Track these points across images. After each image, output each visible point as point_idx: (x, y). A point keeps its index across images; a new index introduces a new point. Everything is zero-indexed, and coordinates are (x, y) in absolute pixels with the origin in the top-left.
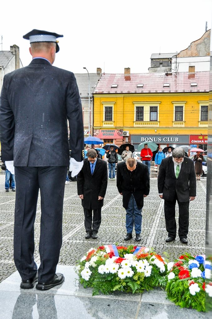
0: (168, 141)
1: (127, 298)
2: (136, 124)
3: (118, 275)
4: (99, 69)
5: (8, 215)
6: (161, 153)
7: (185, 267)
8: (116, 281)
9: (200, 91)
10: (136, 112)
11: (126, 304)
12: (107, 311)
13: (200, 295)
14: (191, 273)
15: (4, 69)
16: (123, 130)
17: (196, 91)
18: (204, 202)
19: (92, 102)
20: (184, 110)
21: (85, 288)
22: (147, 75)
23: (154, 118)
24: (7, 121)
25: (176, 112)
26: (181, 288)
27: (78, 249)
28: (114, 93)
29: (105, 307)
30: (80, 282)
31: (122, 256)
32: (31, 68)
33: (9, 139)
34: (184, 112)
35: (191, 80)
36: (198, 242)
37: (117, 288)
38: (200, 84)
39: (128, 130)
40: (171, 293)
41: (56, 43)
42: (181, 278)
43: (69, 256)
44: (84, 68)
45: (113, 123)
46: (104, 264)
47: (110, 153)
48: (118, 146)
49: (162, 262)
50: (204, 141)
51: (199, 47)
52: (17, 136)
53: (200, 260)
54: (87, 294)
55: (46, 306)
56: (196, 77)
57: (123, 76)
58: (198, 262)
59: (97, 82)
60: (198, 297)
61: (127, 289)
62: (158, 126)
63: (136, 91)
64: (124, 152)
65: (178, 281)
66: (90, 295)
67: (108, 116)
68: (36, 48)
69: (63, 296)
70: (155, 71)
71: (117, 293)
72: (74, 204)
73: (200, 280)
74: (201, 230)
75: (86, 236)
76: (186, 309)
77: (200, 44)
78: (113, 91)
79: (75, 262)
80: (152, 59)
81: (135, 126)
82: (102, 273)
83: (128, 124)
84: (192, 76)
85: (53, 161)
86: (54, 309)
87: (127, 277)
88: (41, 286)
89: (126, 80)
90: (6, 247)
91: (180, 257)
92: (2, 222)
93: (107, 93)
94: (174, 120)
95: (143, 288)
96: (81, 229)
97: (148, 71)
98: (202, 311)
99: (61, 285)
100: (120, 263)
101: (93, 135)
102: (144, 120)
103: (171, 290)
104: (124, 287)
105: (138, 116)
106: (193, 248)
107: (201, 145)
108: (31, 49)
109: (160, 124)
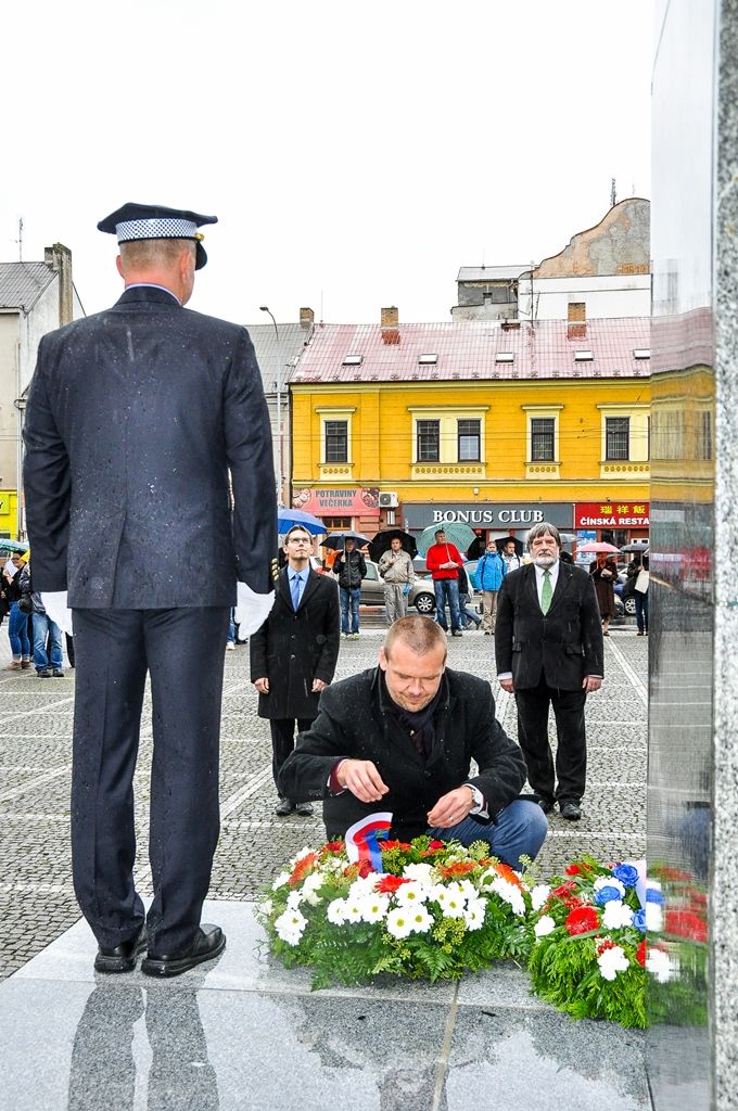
0: (513, 520)
1: (415, 995)
2: (417, 471)
3: (386, 928)
4: (306, 313)
5: (44, 748)
6: (494, 556)
7: (584, 897)
8: (381, 946)
9: (603, 375)
10: (418, 436)
11: (413, 1014)
12: (359, 1036)
13: (631, 980)
14: (603, 917)
15: (27, 314)
16: (378, 489)
17: (590, 375)
18: (621, 701)
19: (288, 407)
20: (556, 429)
21: (288, 968)
22: (447, 328)
23: (469, 453)
24: (50, 474)
25: (533, 434)
26: (574, 961)
27: (257, 846)
28: (352, 379)
29: (351, 1023)
30: (272, 951)
31: (396, 869)
32: (118, 314)
33: (54, 526)
34: (556, 435)
35: (576, 344)
36: (610, 818)
37: (383, 964)
38: (600, 354)
39: (394, 489)
40: (543, 975)
41: (197, 241)
42: (574, 933)
43: (230, 868)
44: (263, 309)
45: (350, 469)
46: (346, 897)
47: (343, 559)
48: (369, 538)
49: (516, 886)
50: (617, 521)
51: (596, 250)
52: (78, 517)
53: (629, 876)
54: (296, 987)
55: (174, 1024)
56: (588, 336)
57: (378, 330)
58: (622, 883)
59: (301, 349)
60: (623, 987)
61: (414, 969)
62: (483, 477)
63: (415, 375)
64: (386, 556)
65: (564, 941)
66: (305, 989)
67: (334, 449)
68: (136, 258)
69: (222, 993)
70: (472, 317)
71: (384, 981)
72: (241, 711)
73: (628, 937)
74: (618, 784)
75: (279, 808)
76: (589, 1021)
77: (598, 240)
78: (348, 375)
79: (250, 887)
80: (461, 283)
81: (415, 476)
82: (340, 922)
83: (393, 473)
84: (577, 332)
85: (188, 591)
86: (200, 1033)
87: (413, 932)
88: (156, 963)
89: (385, 343)
90: (41, 845)
91: (567, 870)
92: (27, 768)
93: (330, 380)
94: (529, 459)
95: (460, 965)
96: (264, 788)
97: (449, 318)
98: (635, 1026)
99: (215, 959)
100: (394, 893)
101: (291, 506)
102: (441, 461)
103: (545, 968)
104: (406, 963)
105: (423, 448)
106: (595, 836)
107: (608, 531)
108: (122, 260)
109: (486, 471)
